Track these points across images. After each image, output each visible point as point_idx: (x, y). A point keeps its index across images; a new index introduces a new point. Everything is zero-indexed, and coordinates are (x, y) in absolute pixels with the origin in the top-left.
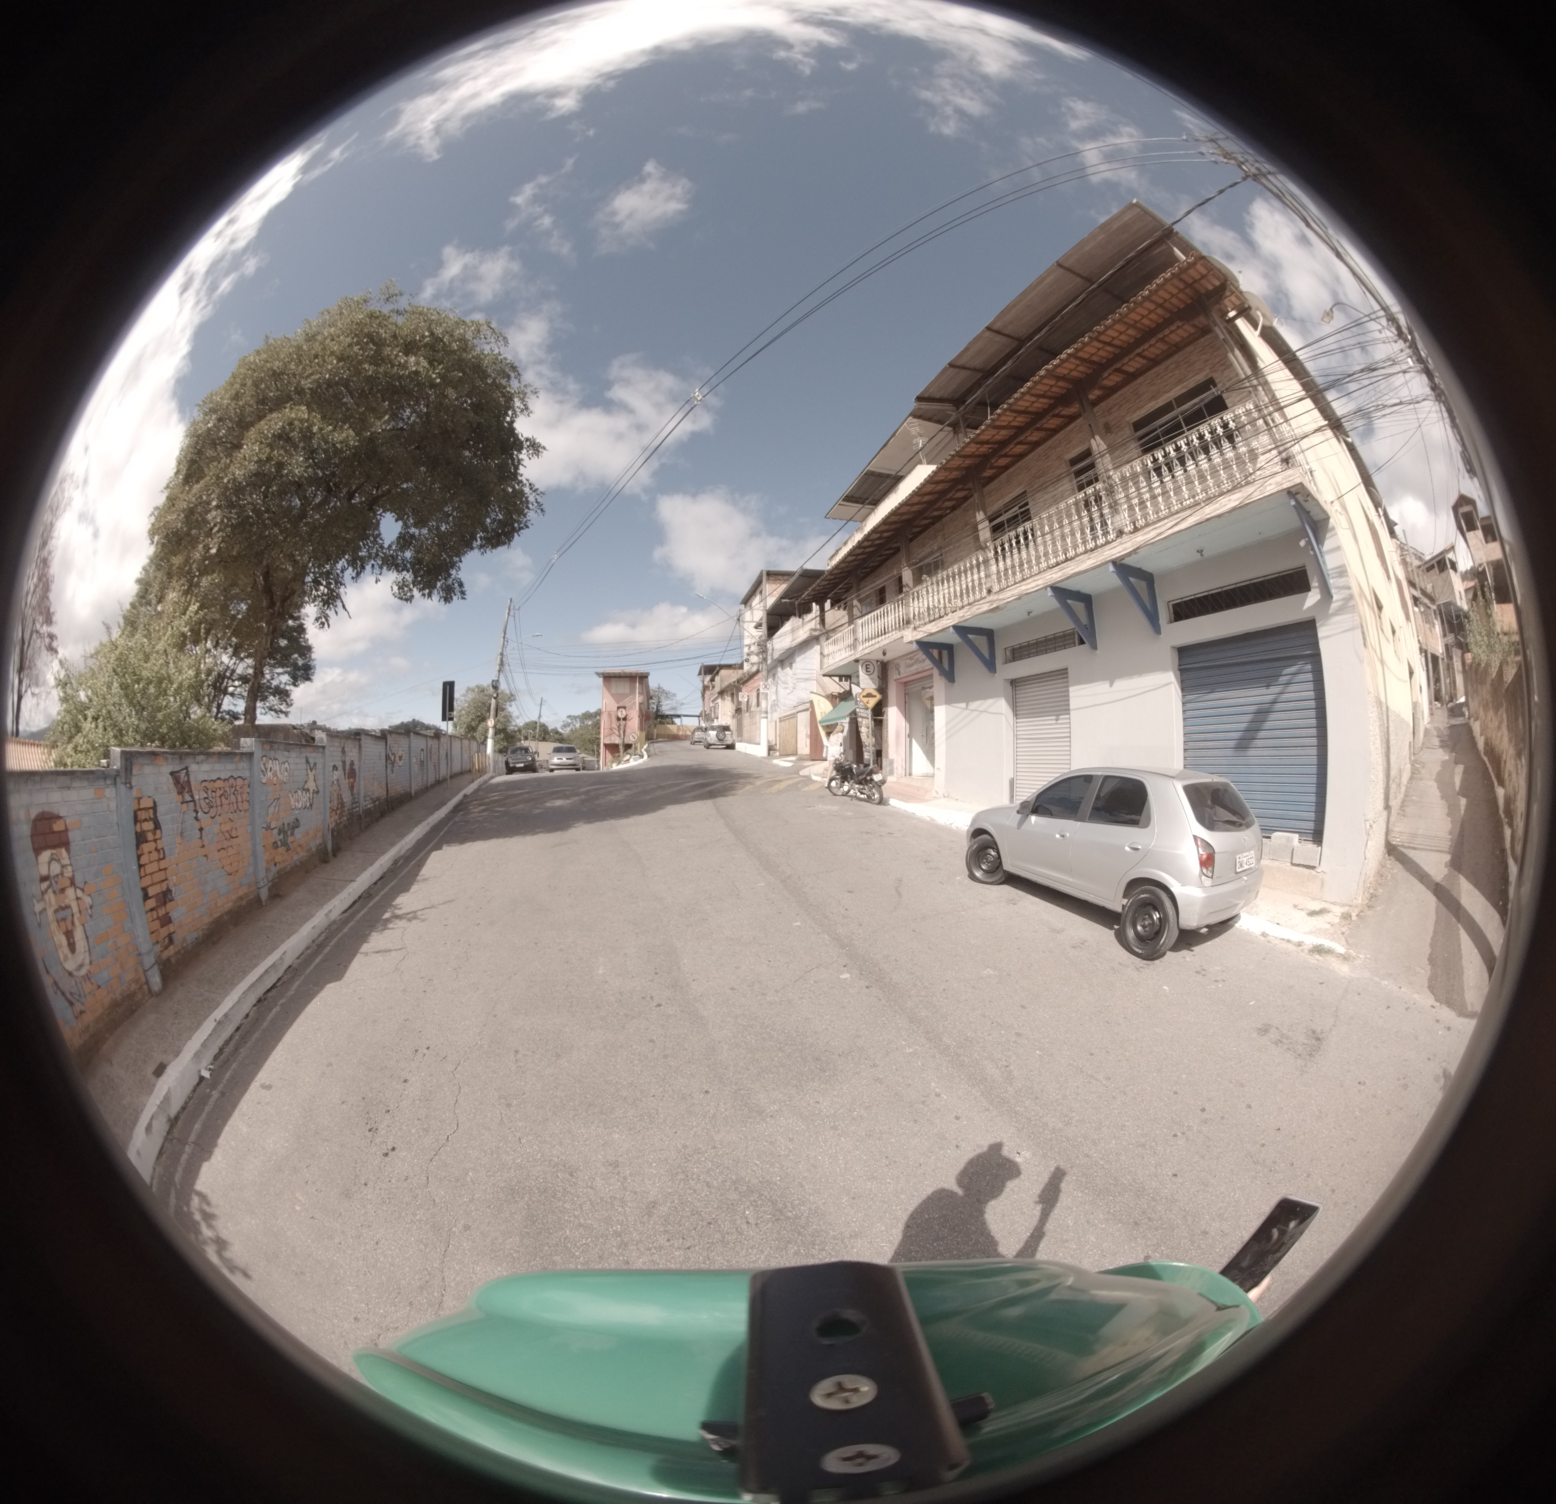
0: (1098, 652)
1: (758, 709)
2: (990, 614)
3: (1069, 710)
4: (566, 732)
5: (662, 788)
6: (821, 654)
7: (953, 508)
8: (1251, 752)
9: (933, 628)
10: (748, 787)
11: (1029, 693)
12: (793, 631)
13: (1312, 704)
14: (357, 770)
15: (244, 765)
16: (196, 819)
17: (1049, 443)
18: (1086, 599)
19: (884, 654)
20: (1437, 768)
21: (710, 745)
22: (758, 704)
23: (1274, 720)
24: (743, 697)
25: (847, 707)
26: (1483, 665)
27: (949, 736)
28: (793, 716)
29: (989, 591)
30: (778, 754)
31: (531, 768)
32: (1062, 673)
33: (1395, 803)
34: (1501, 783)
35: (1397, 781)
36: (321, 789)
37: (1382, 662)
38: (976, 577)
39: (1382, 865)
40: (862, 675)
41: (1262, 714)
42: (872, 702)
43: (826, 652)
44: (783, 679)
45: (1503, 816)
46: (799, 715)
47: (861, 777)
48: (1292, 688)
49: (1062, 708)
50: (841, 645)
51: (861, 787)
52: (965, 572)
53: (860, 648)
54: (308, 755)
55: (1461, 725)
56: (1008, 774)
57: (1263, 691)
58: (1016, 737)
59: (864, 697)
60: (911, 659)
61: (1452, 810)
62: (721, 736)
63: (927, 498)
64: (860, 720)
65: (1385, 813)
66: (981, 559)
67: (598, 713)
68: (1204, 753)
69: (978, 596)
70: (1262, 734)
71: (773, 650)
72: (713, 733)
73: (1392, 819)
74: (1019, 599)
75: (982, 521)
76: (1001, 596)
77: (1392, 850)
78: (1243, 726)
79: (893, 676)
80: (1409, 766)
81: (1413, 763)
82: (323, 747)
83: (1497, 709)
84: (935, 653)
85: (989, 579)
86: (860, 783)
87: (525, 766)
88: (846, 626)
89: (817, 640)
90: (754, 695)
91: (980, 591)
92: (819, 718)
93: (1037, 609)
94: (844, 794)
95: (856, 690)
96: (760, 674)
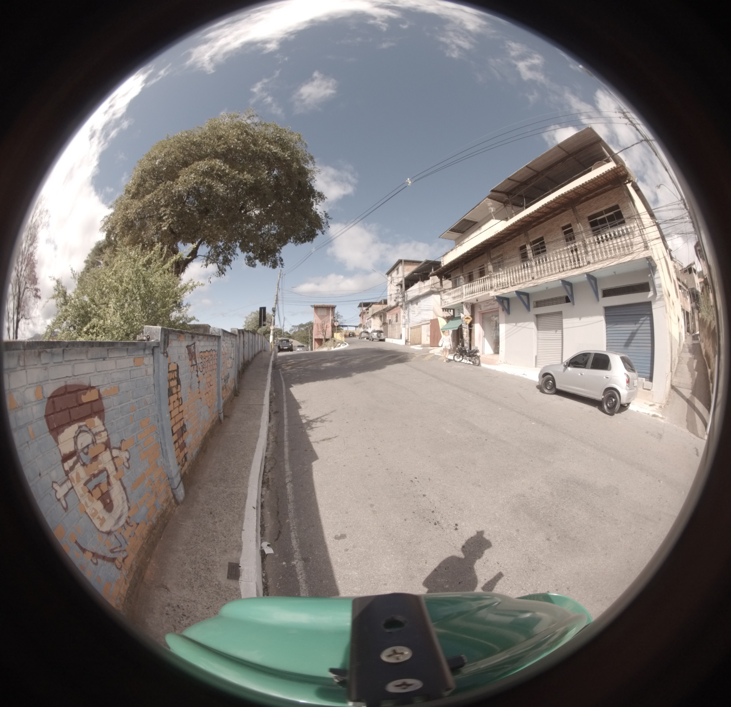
0: (575, 306)
1: (397, 323)
3: (563, 328)
5: (374, 358)
9: (505, 291)
10: (414, 358)
11: (543, 321)
12: (420, 289)
17: (553, 219)
19: (477, 301)
20: (687, 360)
21: (374, 339)
22: (397, 321)
23: (638, 336)
26: (705, 320)
27: (507, 337)
28: (419, 326)
30: (409, 344)
37: (670, 317)
39: (670, 392)
41: (633, 334)
42: (469, 321)
43: (443, 298)
44: (412, 309)
45: (710, 380)
46: (423, 326)
48: (643, 325)
49: (561, 327)
50: (453, 296)
51: (470, 358)
52: (521, 269)
53: (464, 297)
54: (232, 339)
55: (697, 343)
56: (535, 354)
58: (538, 339)
60: (487, 303)
61: (692, 376)
62: (379, 335)
64: (463, 329)
65: (671, 373)
67: (311, 324)
68: (613, 347)
69: (527, 280)
70: (633, 341)
72: (375, 334)
73: (673, 376)
74: (547, 282)
75: (529, 249)
76: (539, 281)
77: (672, 387)
78: (627, 338)
79: (477, 310)
80: (678, 358)
83: (709, 338)
84: (502, 301)
86: (470, 356)
88: (453, 288)
89: (438, 293)
90: (394, 316)
91: (529, 278)
92: (441, 327)
93: (550, 286)
94: (460, 362)
95: (462, 315)
96: (399, 307)
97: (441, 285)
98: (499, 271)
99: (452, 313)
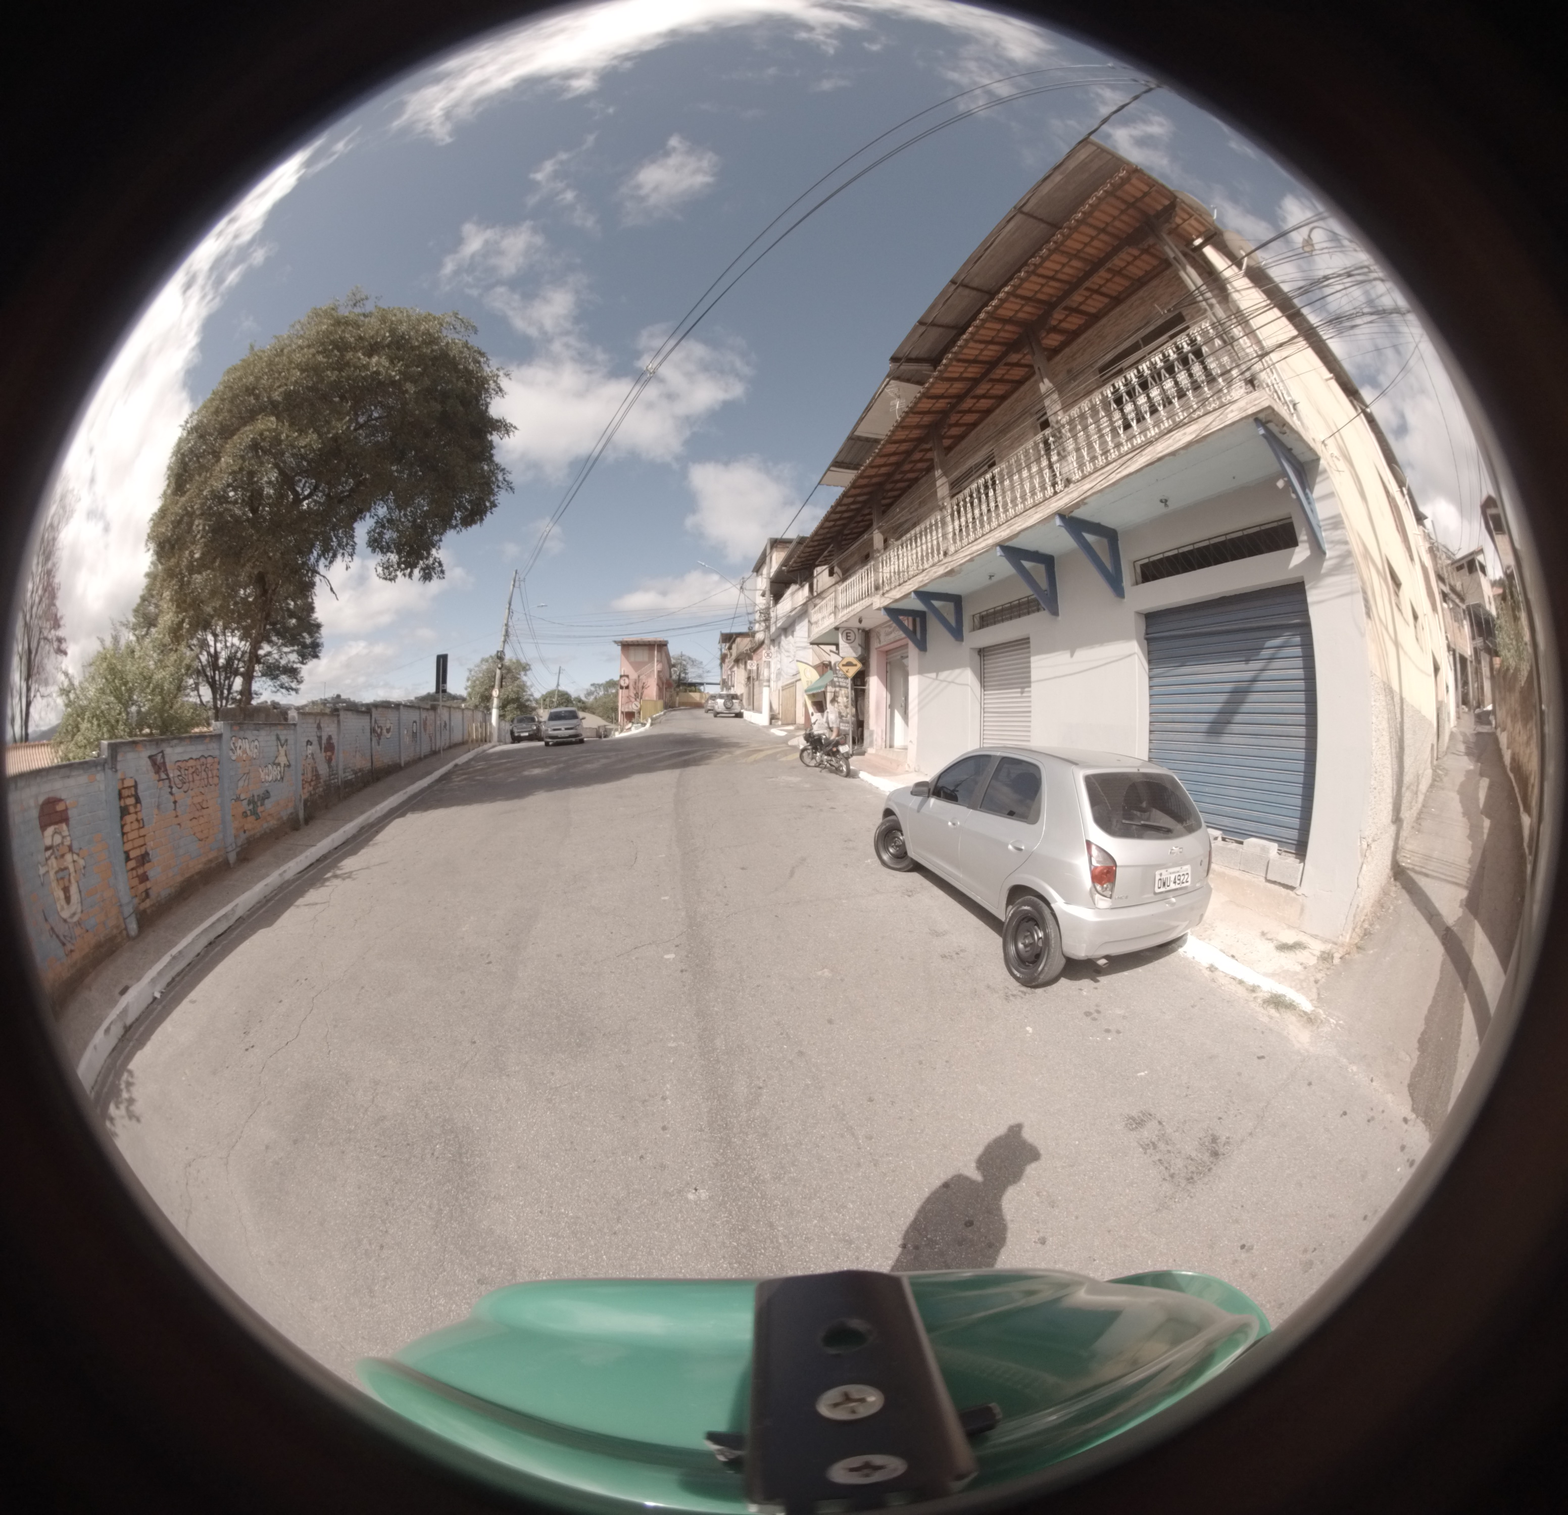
0: (1059, 619)
2: (948, 579)
3: (1030, 682)
6: (810, 623)
8: (1226, 739)
9: (897, 594)
11: (994, 665)
14: (336, 744)
15: (214, 745)
16: (171, 793)
18: (1050, 562)
19: (860, 621)
20: (1461, 778)
21: (718, 713)
24: (755, 664)
29: (945, 554)
30: (780, 723)
32: (1024, 643)
33: (1408, 815)
35: (1414, 788)
36: (293, 763)
37: (1396, 643)
38: (934, 537)
39: (1385, 892)
41: (1239, 694)
42: (852, 671)
43: (813, 620)
44: (785, 648)
48: (1276, 664)
49: (1025, 680)
50: (825, 612)
52: (926, 533)
53: (841, 614)
54: (279, 732)
55: (1488, 734)
57: (1242, 666)
58: (983, 710)
59: (843, 665)
61: (1474, 832)
62: (729, 704)
65: (1392, 829)
66: (939, 519)
67: (617, 682)
69: (936, 559)
70: (1239, 718)
71: (778, 617)
72: (720, 702)
73: (1404, 834)
74: (973, 559)
77: (1399, 873)
78: (1217, 707)
79: (875, 644)
80: (1429, 772)
81: (1435, 769)
82: (295, 725)
85: (946, 540)
91: (938, 553)
99: (833, 653)
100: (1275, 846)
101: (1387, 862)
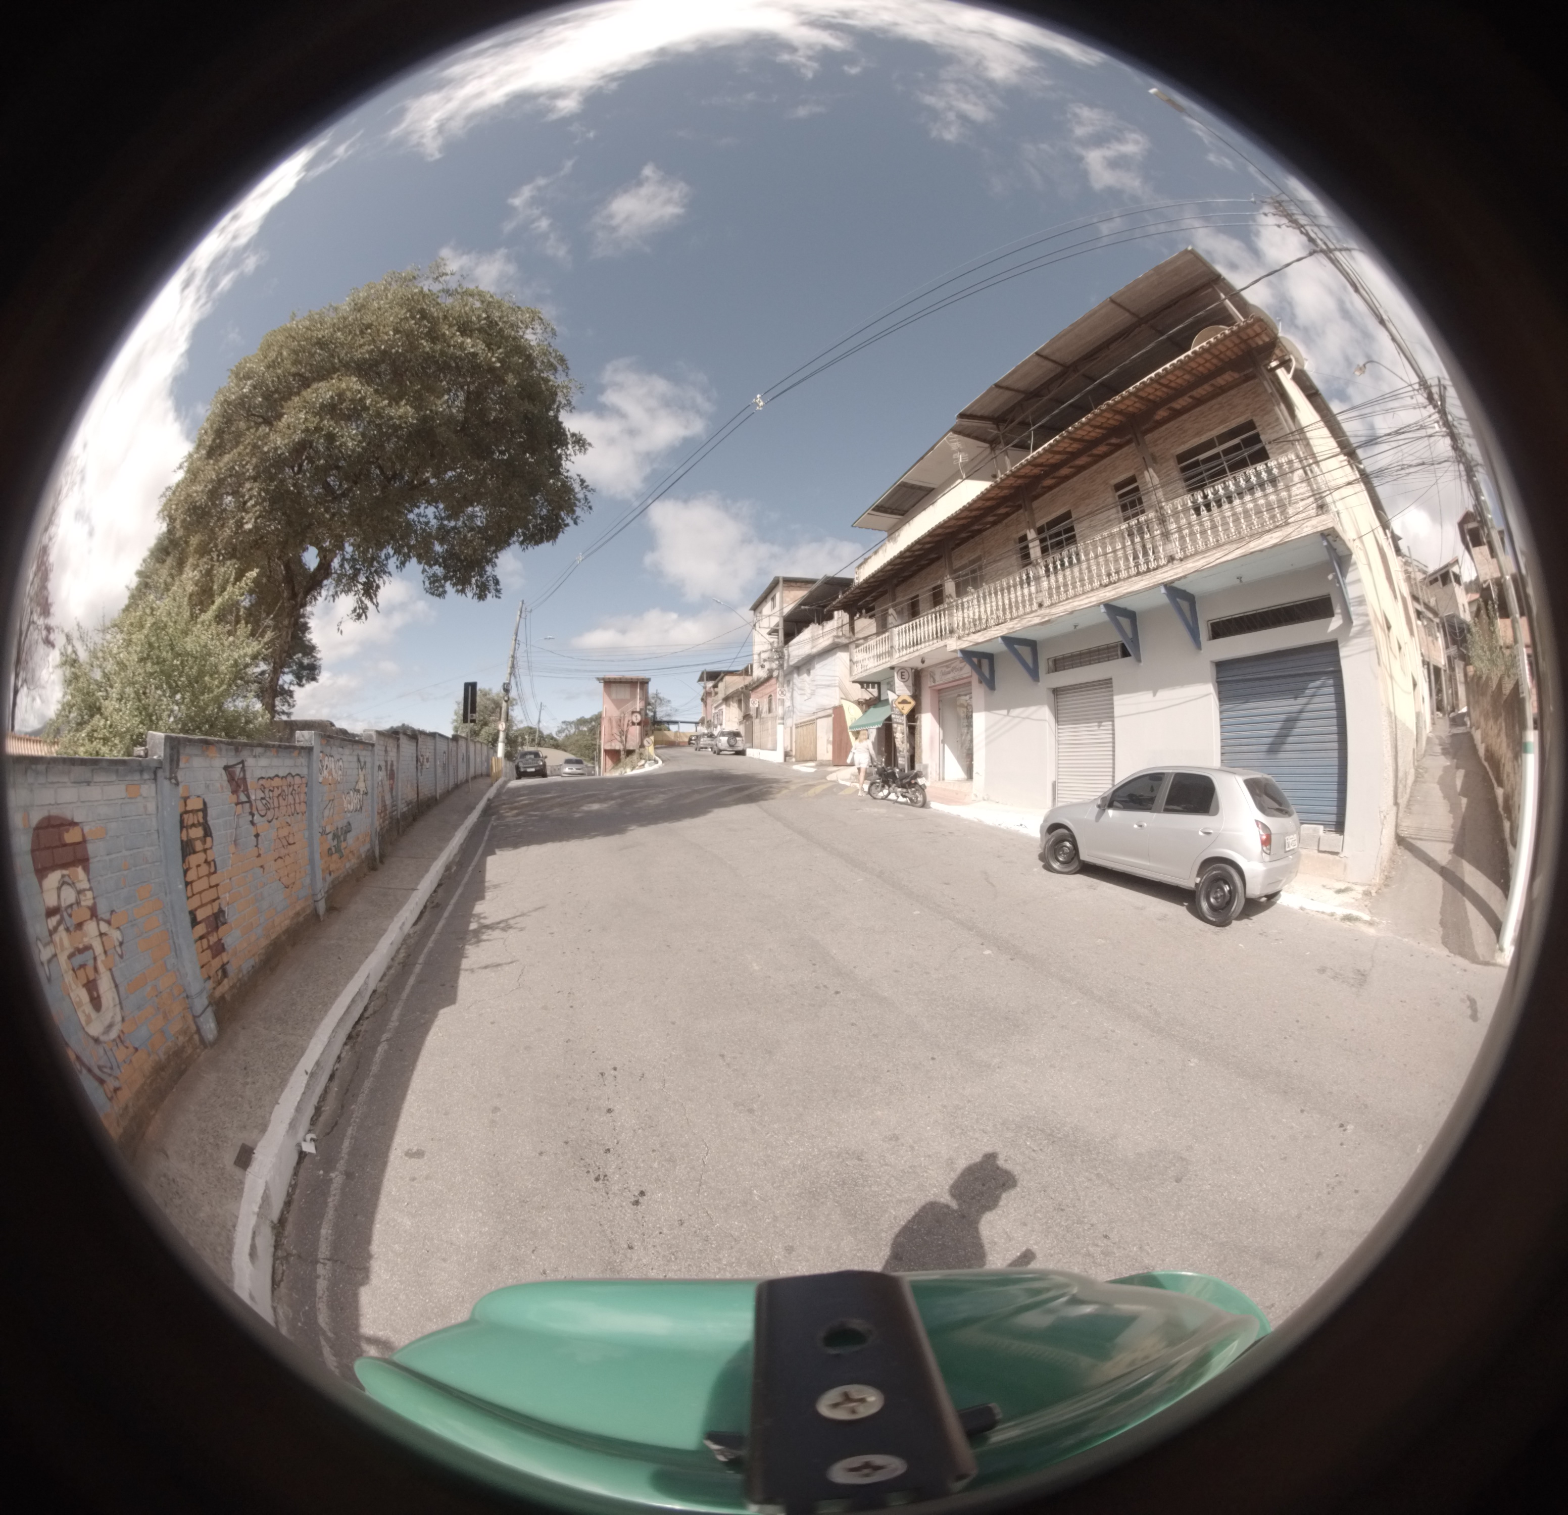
0: (1142, 664)
1: (770, 715)
2: (1039, 627)
3: (1113, 717)
4: (561, 738)
5: (698, 792)
6: (851, 660)
7: (994, 524)
8: (1281, 755)
9: (979, 638)
10: (784, 792)
11: (1070, 702)
12: (814, 639)
13: (1334, 713)
14: (396, 771)
15: (302, 760)
16: (252, 822)
17: (1095, 467)
18: (1131, 615)
19: (923, 662)
20: (1439, 773)
21: (721, 751)
22: (770, 711)
23: (1301, 727)
24: (754, 702)
25: (879, 715)
26: (1484, 678)
27: (989, 741)
28: (812, 722)
30: (794, 760)
31: (541, 773)
32: (1107, 683)
33: (1402, 801)
34: (1501, 784)
35: (1403, 782)
36: (370, 791)
37: (1391, 677)
38: (1026, 591)
39: (1394, 854)
40: (898, 682)
41: (1290, 722)
42: (907, 709)
43: (855, 659)
44: (799, 685)
45: (1502, 812)
46: (819, 721)
47: (905, 781)
48: (1316, 699)
49: (1109, 715)
50: (873, 653)
51: (904, 790)
52: (1015, 586)
53: (896, 655)
55: (1463, 734)
56: (1051, 777)
57: (1292, 701)
58: (1058, 742)
59: (900, 703)
60: (947, 667)
61: (1453, 809)
62: (732, 741)
63: (974, 513)
64: (895, 725)
65: (1395, 808)
66: (1031, 575)
67: (598, 718)
68: (1239, 756)
69: (1028, 609)
70: (1290, 739)
71: (789, 656)
72: (721, 739)
73: (1400, 815)
74: (1072, 613)
75: (1033, 540)
76: (1054, 610)
77: (1401, 841)
78: (1274, 732)
79: (927, 684)
80: (1413, 771)
81: (1417, 768)
82: (373, 745)
83: (1496, 719)
84: (975, 660)
85: (1040, 594)
86: (903, 786)
87: (536, 771)
88: (878, 634)
89: (845, 647)
90: (766, 700)
91: (1031, 605)
92: (849, 723)
93: (1084, 622)
94: (885, 798)
95: (891, 696)
96: (773, 681)
97: (852, 629)
98: (966, 593)
99: (875, 692)
100: (1321, 828)
101: (1393, 834)
